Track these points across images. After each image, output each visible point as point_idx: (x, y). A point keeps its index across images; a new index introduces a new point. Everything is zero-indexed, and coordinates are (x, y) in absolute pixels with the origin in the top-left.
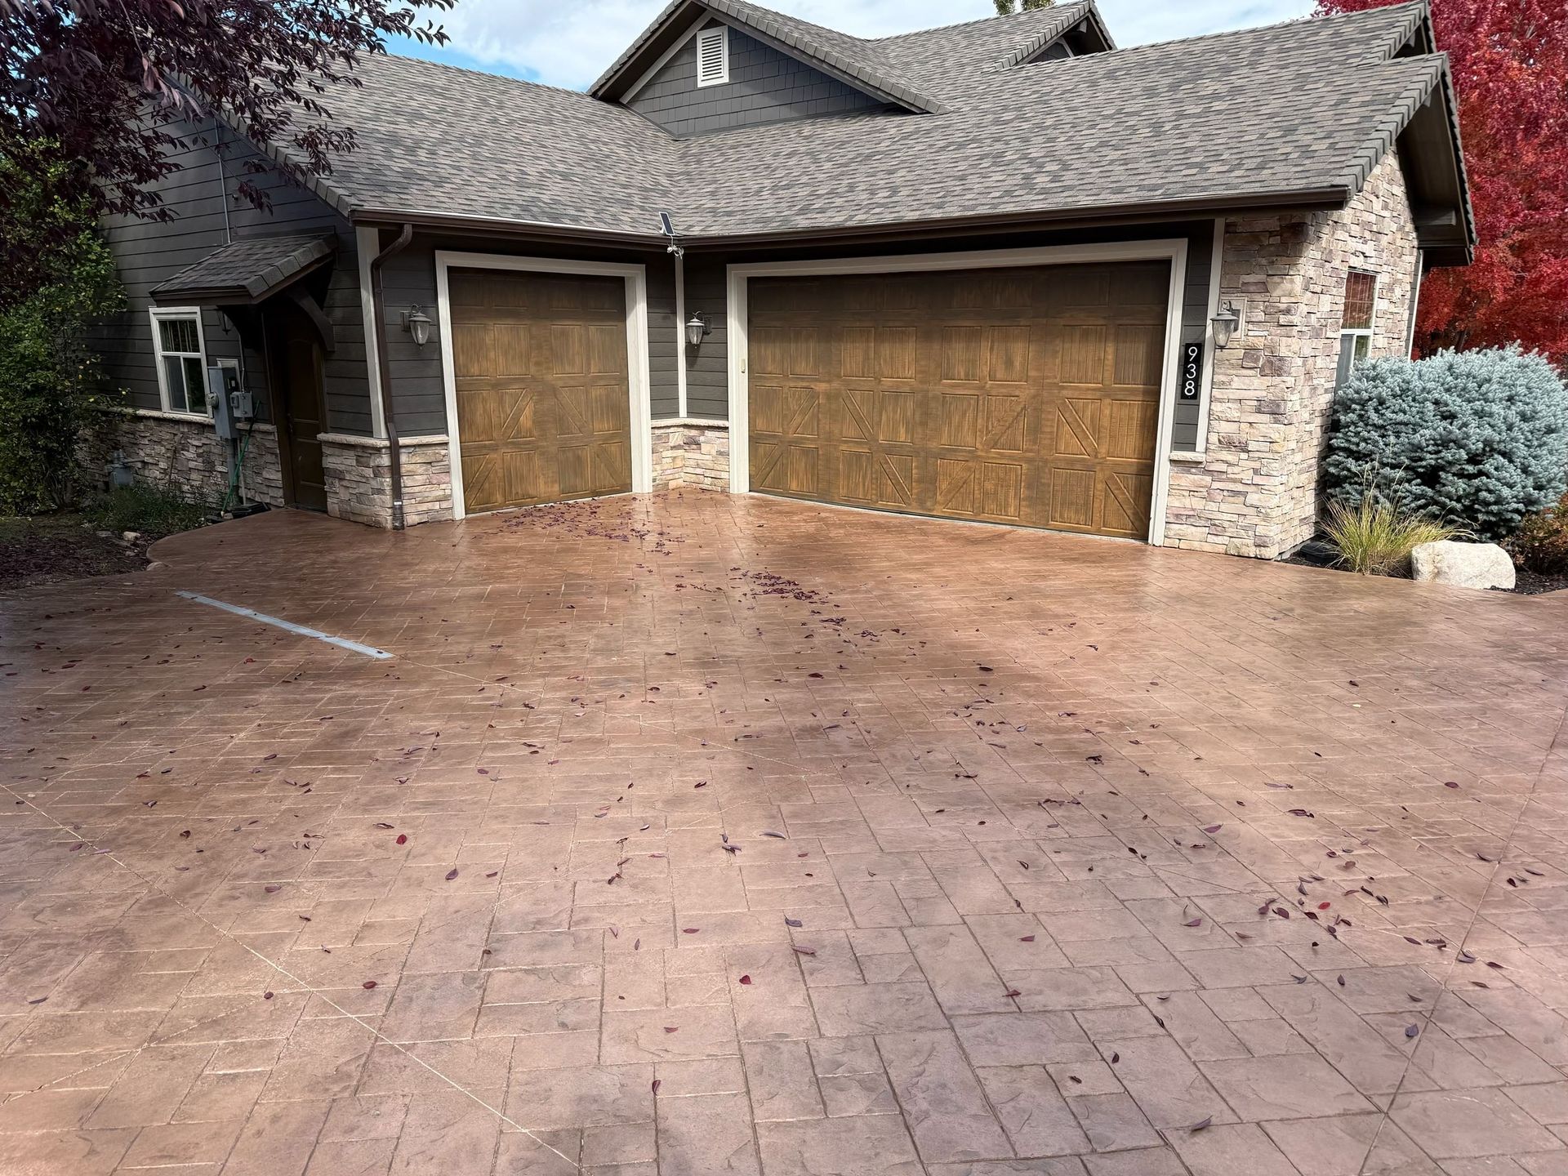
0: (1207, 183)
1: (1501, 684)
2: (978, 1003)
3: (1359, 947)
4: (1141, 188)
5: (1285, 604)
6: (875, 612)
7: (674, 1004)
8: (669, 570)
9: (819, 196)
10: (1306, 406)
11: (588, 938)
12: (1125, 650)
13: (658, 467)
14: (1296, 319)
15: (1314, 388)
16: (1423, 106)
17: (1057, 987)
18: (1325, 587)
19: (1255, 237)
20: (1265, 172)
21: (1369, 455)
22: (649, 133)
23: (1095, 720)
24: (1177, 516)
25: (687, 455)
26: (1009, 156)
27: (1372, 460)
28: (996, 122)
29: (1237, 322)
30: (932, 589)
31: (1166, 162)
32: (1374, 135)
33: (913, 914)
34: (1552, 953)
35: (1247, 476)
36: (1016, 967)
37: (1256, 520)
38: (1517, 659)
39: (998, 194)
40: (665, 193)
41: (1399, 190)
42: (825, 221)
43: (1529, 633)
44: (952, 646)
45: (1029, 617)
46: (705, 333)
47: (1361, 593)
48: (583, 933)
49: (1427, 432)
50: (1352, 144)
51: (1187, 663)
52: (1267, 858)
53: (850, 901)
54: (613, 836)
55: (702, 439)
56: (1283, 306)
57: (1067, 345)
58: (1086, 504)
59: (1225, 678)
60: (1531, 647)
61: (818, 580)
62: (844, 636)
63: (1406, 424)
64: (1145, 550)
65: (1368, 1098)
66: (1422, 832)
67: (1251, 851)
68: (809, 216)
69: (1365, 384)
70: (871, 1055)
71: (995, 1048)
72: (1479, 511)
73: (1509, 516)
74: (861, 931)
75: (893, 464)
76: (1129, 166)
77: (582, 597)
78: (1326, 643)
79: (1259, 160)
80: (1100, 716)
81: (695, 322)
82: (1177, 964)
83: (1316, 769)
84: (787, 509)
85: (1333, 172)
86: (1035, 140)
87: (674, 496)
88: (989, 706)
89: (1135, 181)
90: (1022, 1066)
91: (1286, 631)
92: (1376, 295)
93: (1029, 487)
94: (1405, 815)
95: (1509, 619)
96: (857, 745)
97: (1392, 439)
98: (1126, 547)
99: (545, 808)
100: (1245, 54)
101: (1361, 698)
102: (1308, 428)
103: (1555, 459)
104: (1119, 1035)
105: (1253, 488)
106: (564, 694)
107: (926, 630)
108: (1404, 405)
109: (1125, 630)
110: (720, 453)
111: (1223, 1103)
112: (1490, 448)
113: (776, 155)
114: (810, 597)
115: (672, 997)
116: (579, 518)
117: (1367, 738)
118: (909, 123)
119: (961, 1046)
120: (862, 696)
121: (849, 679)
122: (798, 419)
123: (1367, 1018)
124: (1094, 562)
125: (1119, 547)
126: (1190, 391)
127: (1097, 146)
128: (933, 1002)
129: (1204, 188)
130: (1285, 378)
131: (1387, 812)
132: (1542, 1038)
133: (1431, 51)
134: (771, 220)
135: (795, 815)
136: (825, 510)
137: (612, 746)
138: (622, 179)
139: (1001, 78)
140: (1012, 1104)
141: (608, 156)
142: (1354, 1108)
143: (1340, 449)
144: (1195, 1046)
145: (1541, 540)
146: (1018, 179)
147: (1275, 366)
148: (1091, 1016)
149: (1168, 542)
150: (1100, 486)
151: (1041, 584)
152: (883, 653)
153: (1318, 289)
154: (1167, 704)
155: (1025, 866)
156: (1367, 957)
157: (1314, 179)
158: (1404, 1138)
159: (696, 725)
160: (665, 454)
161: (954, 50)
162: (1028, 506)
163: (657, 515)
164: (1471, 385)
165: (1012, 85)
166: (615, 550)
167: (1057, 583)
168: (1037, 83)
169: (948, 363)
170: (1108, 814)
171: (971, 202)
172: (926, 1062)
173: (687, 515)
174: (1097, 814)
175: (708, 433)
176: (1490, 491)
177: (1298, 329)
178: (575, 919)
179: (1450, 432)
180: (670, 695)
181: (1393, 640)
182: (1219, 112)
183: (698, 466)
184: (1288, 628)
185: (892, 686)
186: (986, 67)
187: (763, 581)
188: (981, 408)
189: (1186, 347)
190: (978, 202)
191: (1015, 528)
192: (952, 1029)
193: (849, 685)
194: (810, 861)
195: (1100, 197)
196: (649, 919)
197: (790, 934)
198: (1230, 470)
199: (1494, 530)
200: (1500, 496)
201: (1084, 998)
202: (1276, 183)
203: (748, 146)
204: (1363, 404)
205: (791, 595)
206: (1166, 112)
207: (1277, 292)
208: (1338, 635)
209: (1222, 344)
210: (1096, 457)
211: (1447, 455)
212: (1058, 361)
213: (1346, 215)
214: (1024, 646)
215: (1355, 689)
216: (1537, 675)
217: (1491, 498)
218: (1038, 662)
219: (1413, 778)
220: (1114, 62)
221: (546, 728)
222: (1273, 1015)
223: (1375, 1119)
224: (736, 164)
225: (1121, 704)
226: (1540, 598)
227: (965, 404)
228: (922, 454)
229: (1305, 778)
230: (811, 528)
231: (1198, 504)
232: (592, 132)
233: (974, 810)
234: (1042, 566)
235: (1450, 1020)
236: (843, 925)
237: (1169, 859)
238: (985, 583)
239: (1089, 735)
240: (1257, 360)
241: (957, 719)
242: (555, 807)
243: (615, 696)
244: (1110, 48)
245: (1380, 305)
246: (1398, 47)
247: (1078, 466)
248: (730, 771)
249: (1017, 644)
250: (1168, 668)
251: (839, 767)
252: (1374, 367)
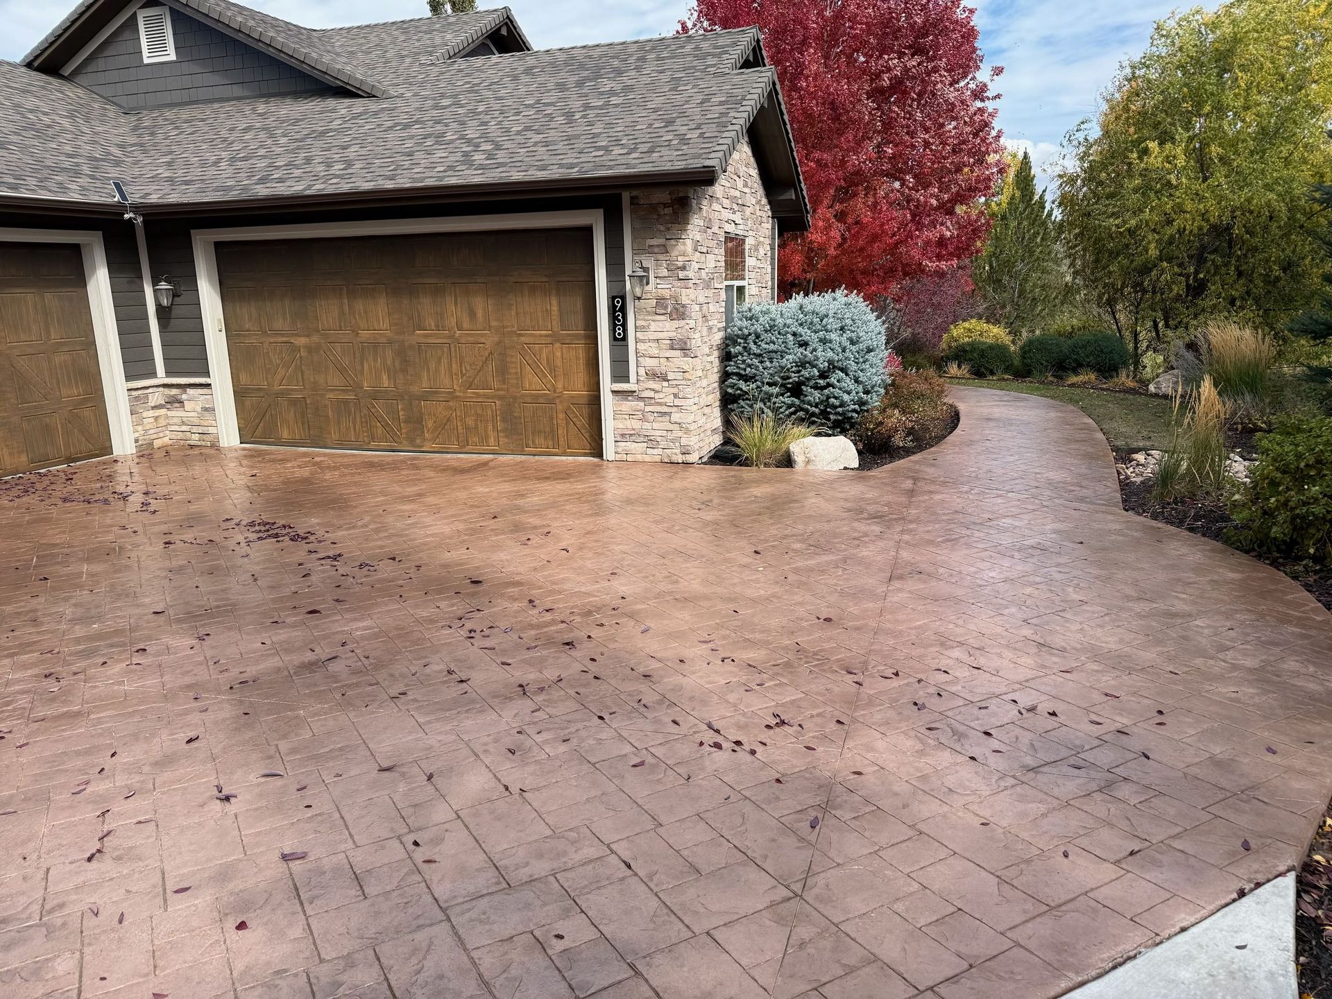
0: (612, 163)
1: (854, 539)
2: (471, 889)
3: (774, 762)
4: (561, 166)
5: (706, 498)
6: (373, 544)
7: (165, 969)
8: (156, 529)
9: (278, 168)
10: (706, 342)
11: (64, 924)
12: (591, 549)
13: (140, 428)
14: (690, 274)
15: (710, 328)
16: (762, 106)
17: (540, 856)
18: (733, 480)
19: (653, 208)
20: (654, 155)
21: (754, 377)
22: (96, 105)
23: (569, 611)
24: (623, 435)
25: (169, 413)
26: (449, 136)
27: (756, 381)
28: (436, 107)
29: (648, 277)
30: (425, 517)
31: (579, 145)
32: (730, 128)
33: (409, 821)
34: (902, 737)
35: (669, 400)
36: (505, 846)
37: (680, 434)
38: (864, 519)
39: (442, 169)
40: (118, 163)
41: (754, 172)
42: (283, 190)
43: (870, 499)
44: (445, 566)
45: (512, 532)
46: (175, 295)
47: (758, 482)
48: (57, 919)
49: (790, 357)
50: (716, 134)
51: (637, 553)
52: (704, 703)
53: (350, 823)
54: (95, 810)
55: (184, 397)
56: (680, 264)
57: (519, 299)
58: (552, 431)
59: (666, 561)
60: (871, 509)
61: (314, 521)
62: (341, 571)
63: (776, 352)
64: (602, 465)
65: (787, 887)
66: (810, 660)
67: (692, 699)
68: (268, 185)
69: (745, 323)
70: (371, 966)
71: (487, 927)
72: (830, 413)
73: (850, 414)
74: (362, 848)
75: (380, 408)
76: (550, 148)
77: (57, 567)
78: (736, 524)
79: (650, 145)
80: (572, 608)
81: (163, 285)
82: (639, 809)
83: (735, 623)
84: (280, 457)
85: (704, 156)
86: (470, 123)
87: (159, 455)
88: (478, 615)
89: (555, 160)
90: (512, 938)
91: (708, 518)
92: (747, 255)
93: (504, 420)
94: (799, 649)
95: (856, 490)
96: (356, 672)
97: (768, 364)
98: (587, 464)
99: (12, 796)
100: (632, 60)
101: (764, 562)
102: (709, 359)
103: (874, 371)
104: (594, 886)
105: (675, 409)
106: (35, 671)
107: (421, 554)
108: (773, 338)
109: (589, 533)
110: (206, 409)
111: (680, 923)
112: (833, 366)
113: (232, 129)
114: (306, 538)
115: (161, 963)
116: (53, 487)
117: (769, 593)
118: (358, 105)
119: (456, 934)
120: (361, 624)
121: (347, 610)
122: (281, 372)
123: (782, 820)
124: (562, 479)
125: (581, 464)
126: (619, 334)
127: (522, 131)
128: (430, 899)
129: (610, 168)
130: (687, 321)
131: (786, 648)
132: (901, 805)
133: (764, 65)
134: (230, 188)
135: (294, 751)
136: (319, 455)
137: (93, 716)
138: (68, 149)
139: (437, 69)
140: (504, 975)
141: (49, 126)
142: (778, 898)
143: (733, 374)
144: (655, 879)
145: (872, 430)
146: (459, 156)
147: (679, 313)
148: (569, 875)
149: (618, 457)
150: (561, 416)
151: (521, 502)
152: (380, 581)
153: (704, 250)
154: (623, 589)
155: (512, 752)
156: (780, 769)
157: (691, 161)
158: (815, 913)
159: (188, 680)
160: (145, 414)
161: (393, 43)
162: (506, 437)
163: (141, 474)
164: (816, 320)
165: (447, 75)
166: (95, 514)
167: (535, 499)
168: (468, 75)
169: (419, 316)
170: (581, 690)
171: (419, 175)
172: (425, 958)
173: (175, 472)
174: (572, 692)
175: (190, 391)
176: (836, 398)
177: (693, 281)
178: (47, 907)
179: (806, 356)
180: (158, 654)
181: (781, 515)
182: (616, 105)
183: (183, 423)
184: (708, 516)
185: (390, 611)
186: (423, 59)
187: (257, 528)
188: (453, 354)
189: (612, 299)
190: (425, 175)
191: (496, 456)
192: (449, 920)
193: (347, 616)
194: (307, 792)
195: (529, 173)
196: (134, 889)
197: (289, 869)
198: (657, 396)
199: (841, 426)
200: (842, 401)
201: (564, 860)
202: (663, 164)
203: (203, 120)
204: (745, 338)
205: (287, 538)
206: (577, 104)
207: (674, 253)
208: (745, 516)
209: (639, 295)
210: (555, 392)
211: (805, 373)
212: (513, 313)
213: (717, 190)
214: (508, 557)
215: (759, 556)
216: (877, 529)
217: (837, 403)
218: (521, 569)
219: (802, 619)
220: (530, 61)
221: (15, 710)
222: (715, 834)
223: (793, 904)
224: (191, 138)
225: (589, 594)
226: (875, 472)
227: (439, 352)
228: (406, 397)
229: (728, 632)
230: (305, 472)
231: (637, 425)
232: (30, 102)
233: (467, 711)
234: (521, 486)
235: (840, 807)
236: (343, 847)
237: (630, 718)
238: (472, 506)
239: (564, 625)
240: (666, 308)
241: (452, 631)
242: (23, 793)
243: (96, 664)
244: (529, 50)
245: (750, 262)
246: (742, 61)
247: (542, 400)
248: (224, 720)
249: (503, 556)
250: (623, 559)
251: (338, 696)
252: (750, 310)
